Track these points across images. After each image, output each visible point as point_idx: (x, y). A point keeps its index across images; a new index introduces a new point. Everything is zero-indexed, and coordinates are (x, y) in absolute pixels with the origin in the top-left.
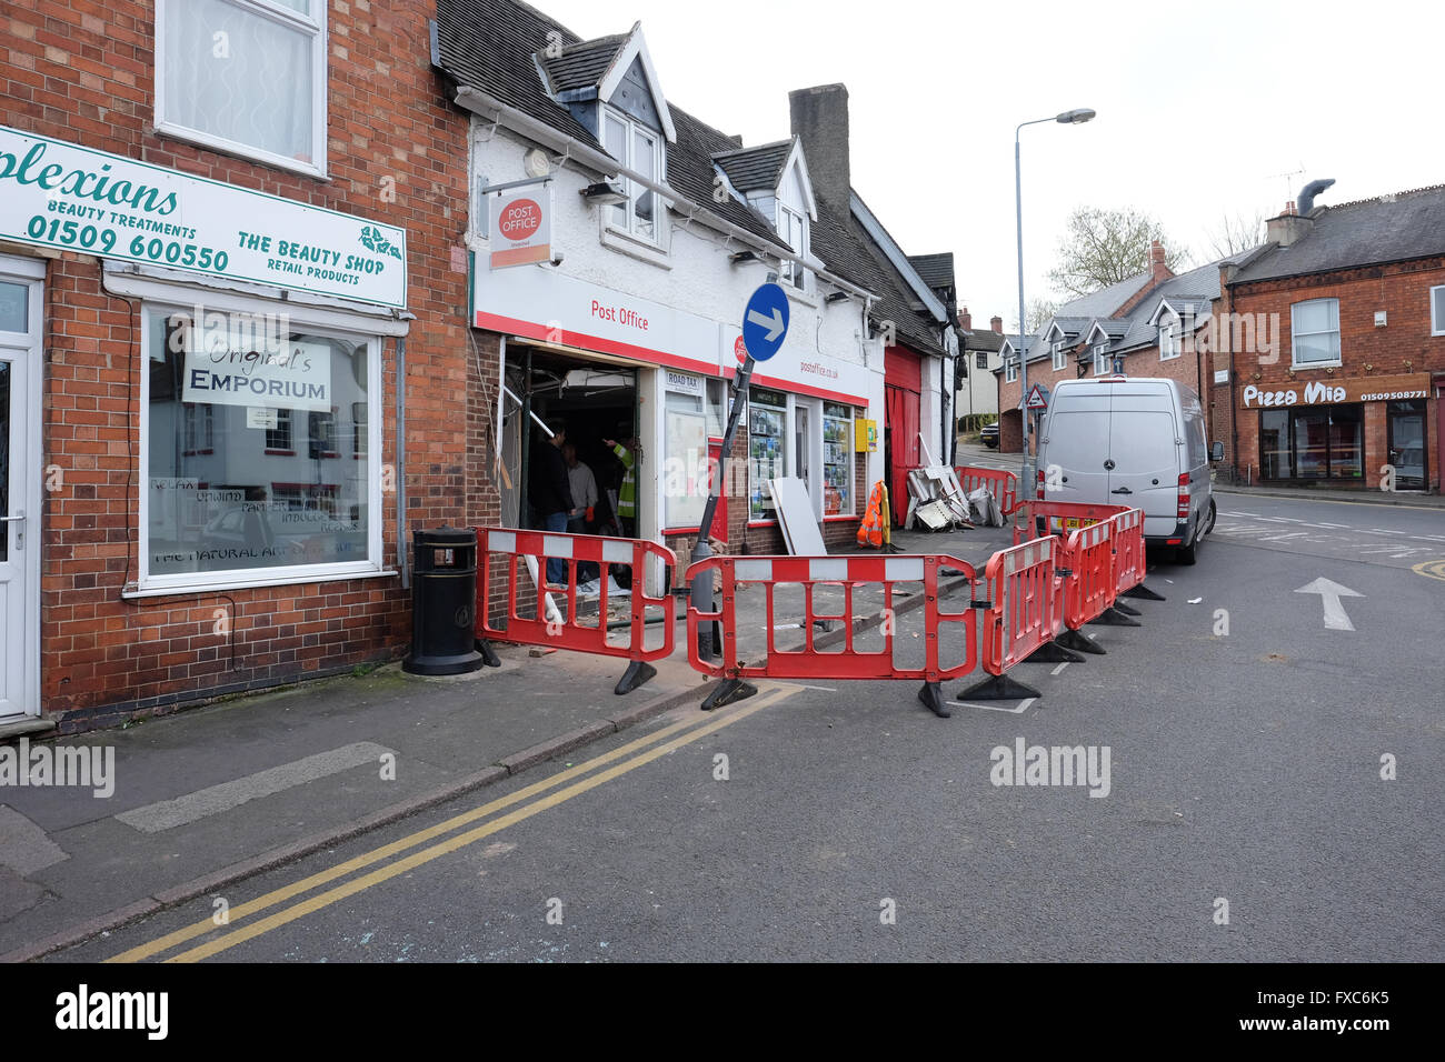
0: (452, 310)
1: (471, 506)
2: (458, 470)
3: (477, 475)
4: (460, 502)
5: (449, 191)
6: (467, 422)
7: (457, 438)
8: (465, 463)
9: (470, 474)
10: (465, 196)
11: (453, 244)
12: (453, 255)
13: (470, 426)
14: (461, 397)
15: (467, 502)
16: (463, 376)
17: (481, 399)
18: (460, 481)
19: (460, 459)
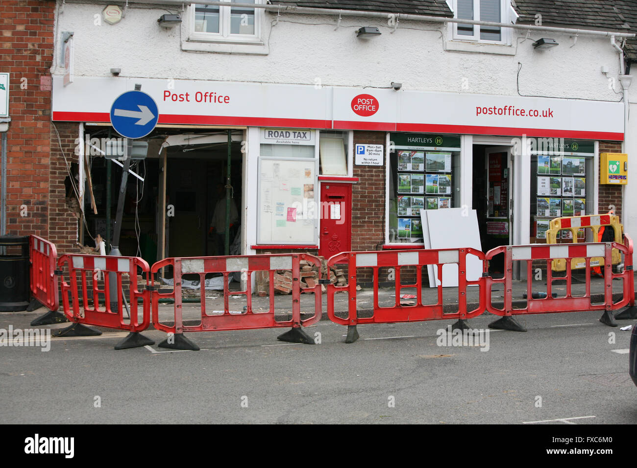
0: (40, 113)
1: (51, 224)
2: (43, 203)
3: (58, 206)
4: (45, 221)
5: (40, 46)
6: (50, 175)
7: (42, 185)
8: (49, 199)
9: (51, 205)
10: (51, 46)
11: (42, 75)
12: (42, 81)
13: (52, 178)
14: (47, 161)
15: (49, 221)
16: (47, 149)
17: (62, 161)
18: (45, 209)
19: (45, 196)
